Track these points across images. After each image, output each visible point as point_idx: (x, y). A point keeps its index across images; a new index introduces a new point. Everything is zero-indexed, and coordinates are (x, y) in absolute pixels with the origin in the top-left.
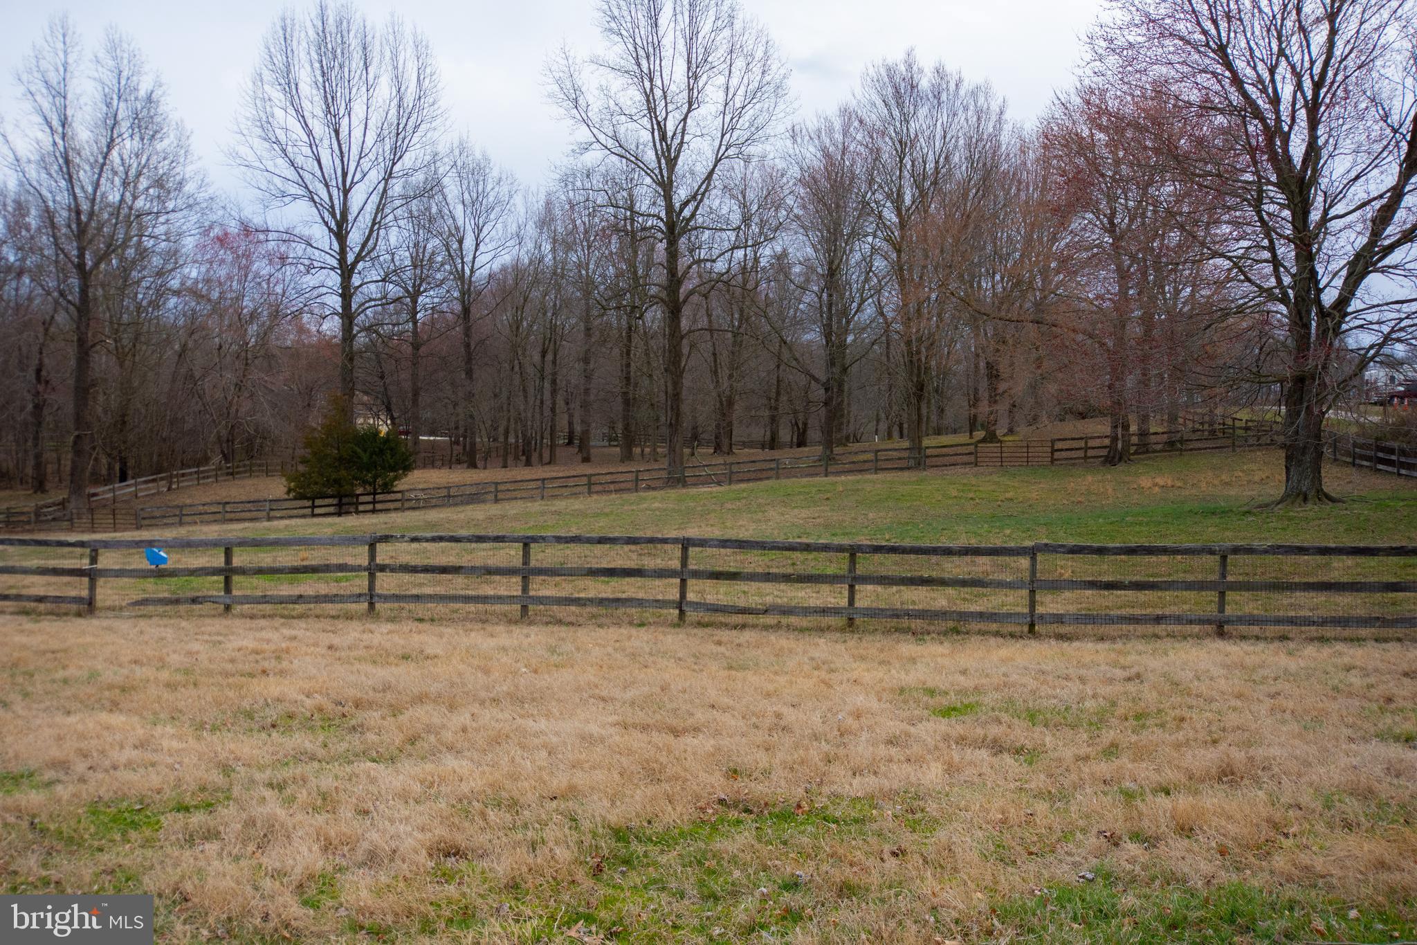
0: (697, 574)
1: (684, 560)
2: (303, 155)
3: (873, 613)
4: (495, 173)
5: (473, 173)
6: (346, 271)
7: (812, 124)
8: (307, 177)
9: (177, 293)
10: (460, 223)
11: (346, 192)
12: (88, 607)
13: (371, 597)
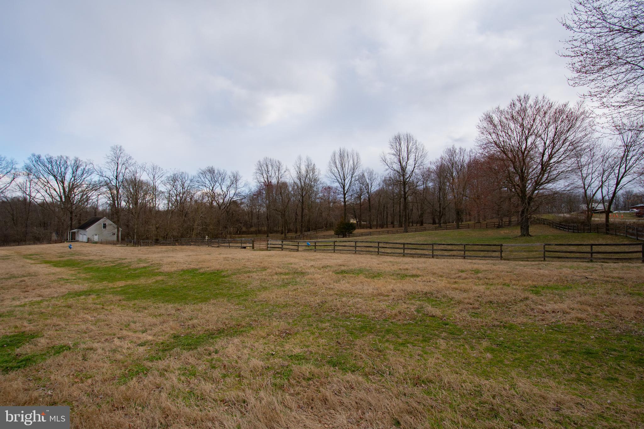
0: (380, 247)
1: (379, 245)
2: (337, 175)
3: (407, 254)
4: (375, 173)
5: (371, 173)
6: (345, 194)
7: (435, 161)
8: (338, 178)
9: (318, 198)
10: (368, 182)
11: (344, 180)
12: (298, 250)
13: (334, 250)
